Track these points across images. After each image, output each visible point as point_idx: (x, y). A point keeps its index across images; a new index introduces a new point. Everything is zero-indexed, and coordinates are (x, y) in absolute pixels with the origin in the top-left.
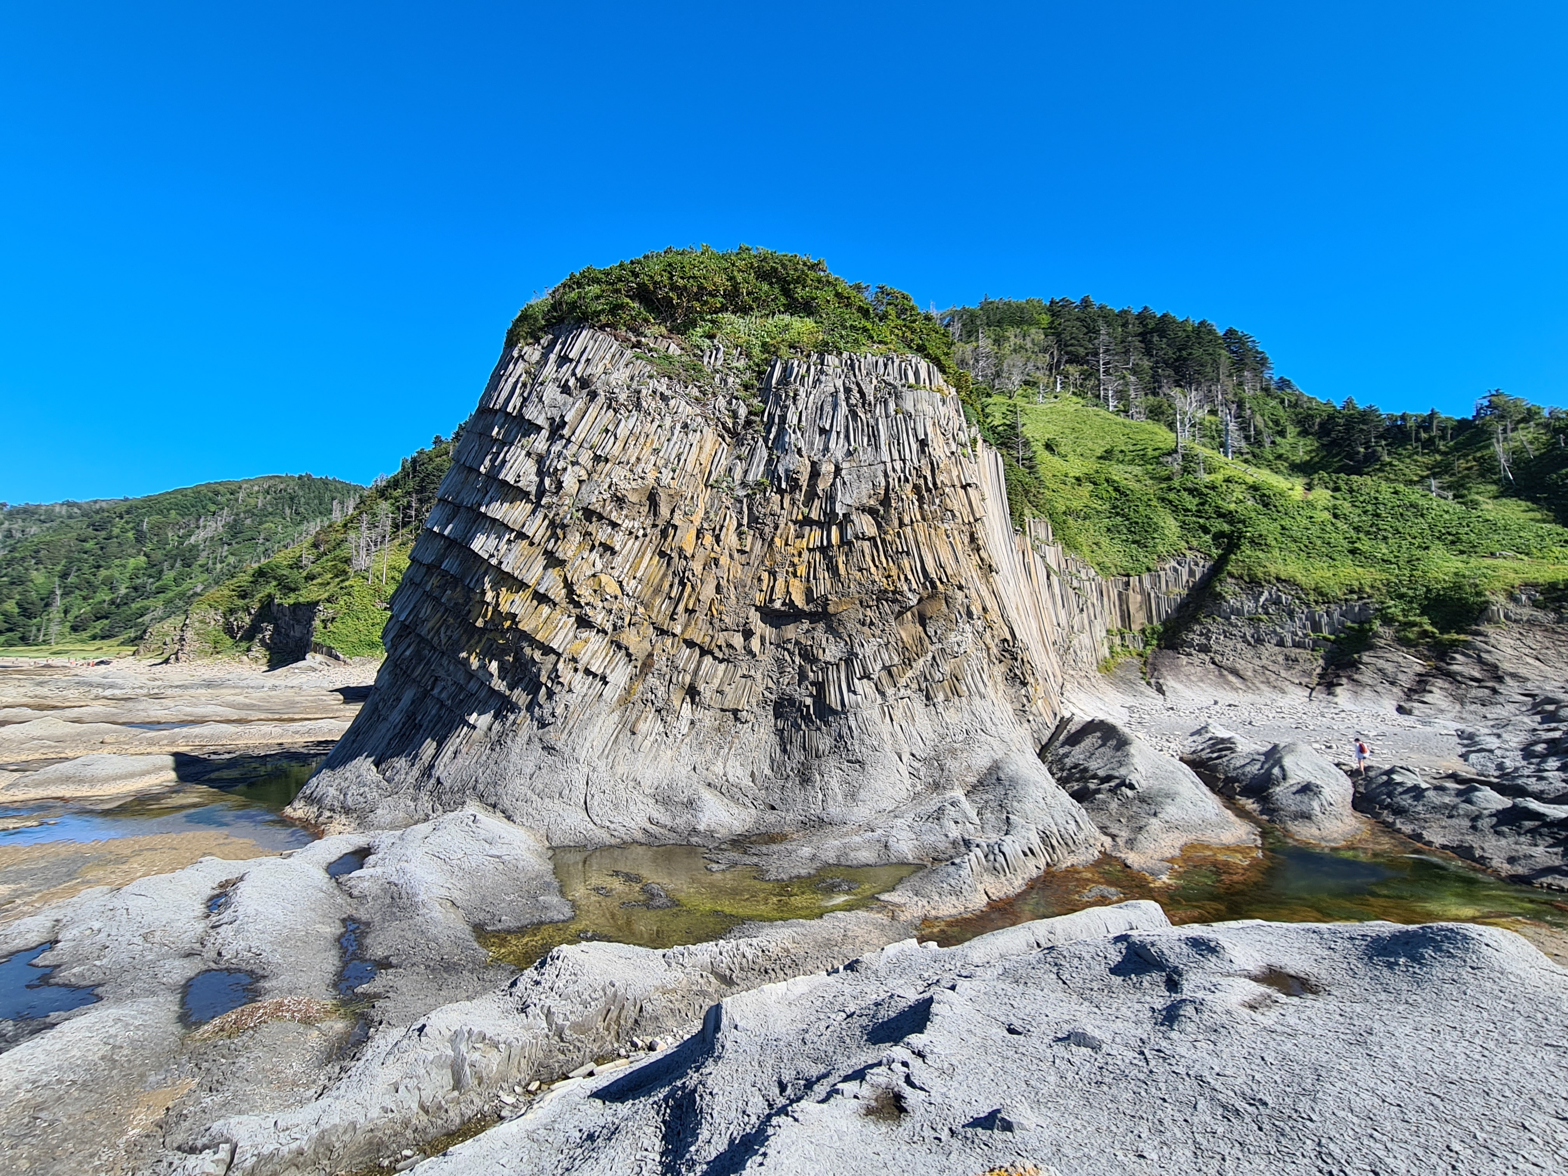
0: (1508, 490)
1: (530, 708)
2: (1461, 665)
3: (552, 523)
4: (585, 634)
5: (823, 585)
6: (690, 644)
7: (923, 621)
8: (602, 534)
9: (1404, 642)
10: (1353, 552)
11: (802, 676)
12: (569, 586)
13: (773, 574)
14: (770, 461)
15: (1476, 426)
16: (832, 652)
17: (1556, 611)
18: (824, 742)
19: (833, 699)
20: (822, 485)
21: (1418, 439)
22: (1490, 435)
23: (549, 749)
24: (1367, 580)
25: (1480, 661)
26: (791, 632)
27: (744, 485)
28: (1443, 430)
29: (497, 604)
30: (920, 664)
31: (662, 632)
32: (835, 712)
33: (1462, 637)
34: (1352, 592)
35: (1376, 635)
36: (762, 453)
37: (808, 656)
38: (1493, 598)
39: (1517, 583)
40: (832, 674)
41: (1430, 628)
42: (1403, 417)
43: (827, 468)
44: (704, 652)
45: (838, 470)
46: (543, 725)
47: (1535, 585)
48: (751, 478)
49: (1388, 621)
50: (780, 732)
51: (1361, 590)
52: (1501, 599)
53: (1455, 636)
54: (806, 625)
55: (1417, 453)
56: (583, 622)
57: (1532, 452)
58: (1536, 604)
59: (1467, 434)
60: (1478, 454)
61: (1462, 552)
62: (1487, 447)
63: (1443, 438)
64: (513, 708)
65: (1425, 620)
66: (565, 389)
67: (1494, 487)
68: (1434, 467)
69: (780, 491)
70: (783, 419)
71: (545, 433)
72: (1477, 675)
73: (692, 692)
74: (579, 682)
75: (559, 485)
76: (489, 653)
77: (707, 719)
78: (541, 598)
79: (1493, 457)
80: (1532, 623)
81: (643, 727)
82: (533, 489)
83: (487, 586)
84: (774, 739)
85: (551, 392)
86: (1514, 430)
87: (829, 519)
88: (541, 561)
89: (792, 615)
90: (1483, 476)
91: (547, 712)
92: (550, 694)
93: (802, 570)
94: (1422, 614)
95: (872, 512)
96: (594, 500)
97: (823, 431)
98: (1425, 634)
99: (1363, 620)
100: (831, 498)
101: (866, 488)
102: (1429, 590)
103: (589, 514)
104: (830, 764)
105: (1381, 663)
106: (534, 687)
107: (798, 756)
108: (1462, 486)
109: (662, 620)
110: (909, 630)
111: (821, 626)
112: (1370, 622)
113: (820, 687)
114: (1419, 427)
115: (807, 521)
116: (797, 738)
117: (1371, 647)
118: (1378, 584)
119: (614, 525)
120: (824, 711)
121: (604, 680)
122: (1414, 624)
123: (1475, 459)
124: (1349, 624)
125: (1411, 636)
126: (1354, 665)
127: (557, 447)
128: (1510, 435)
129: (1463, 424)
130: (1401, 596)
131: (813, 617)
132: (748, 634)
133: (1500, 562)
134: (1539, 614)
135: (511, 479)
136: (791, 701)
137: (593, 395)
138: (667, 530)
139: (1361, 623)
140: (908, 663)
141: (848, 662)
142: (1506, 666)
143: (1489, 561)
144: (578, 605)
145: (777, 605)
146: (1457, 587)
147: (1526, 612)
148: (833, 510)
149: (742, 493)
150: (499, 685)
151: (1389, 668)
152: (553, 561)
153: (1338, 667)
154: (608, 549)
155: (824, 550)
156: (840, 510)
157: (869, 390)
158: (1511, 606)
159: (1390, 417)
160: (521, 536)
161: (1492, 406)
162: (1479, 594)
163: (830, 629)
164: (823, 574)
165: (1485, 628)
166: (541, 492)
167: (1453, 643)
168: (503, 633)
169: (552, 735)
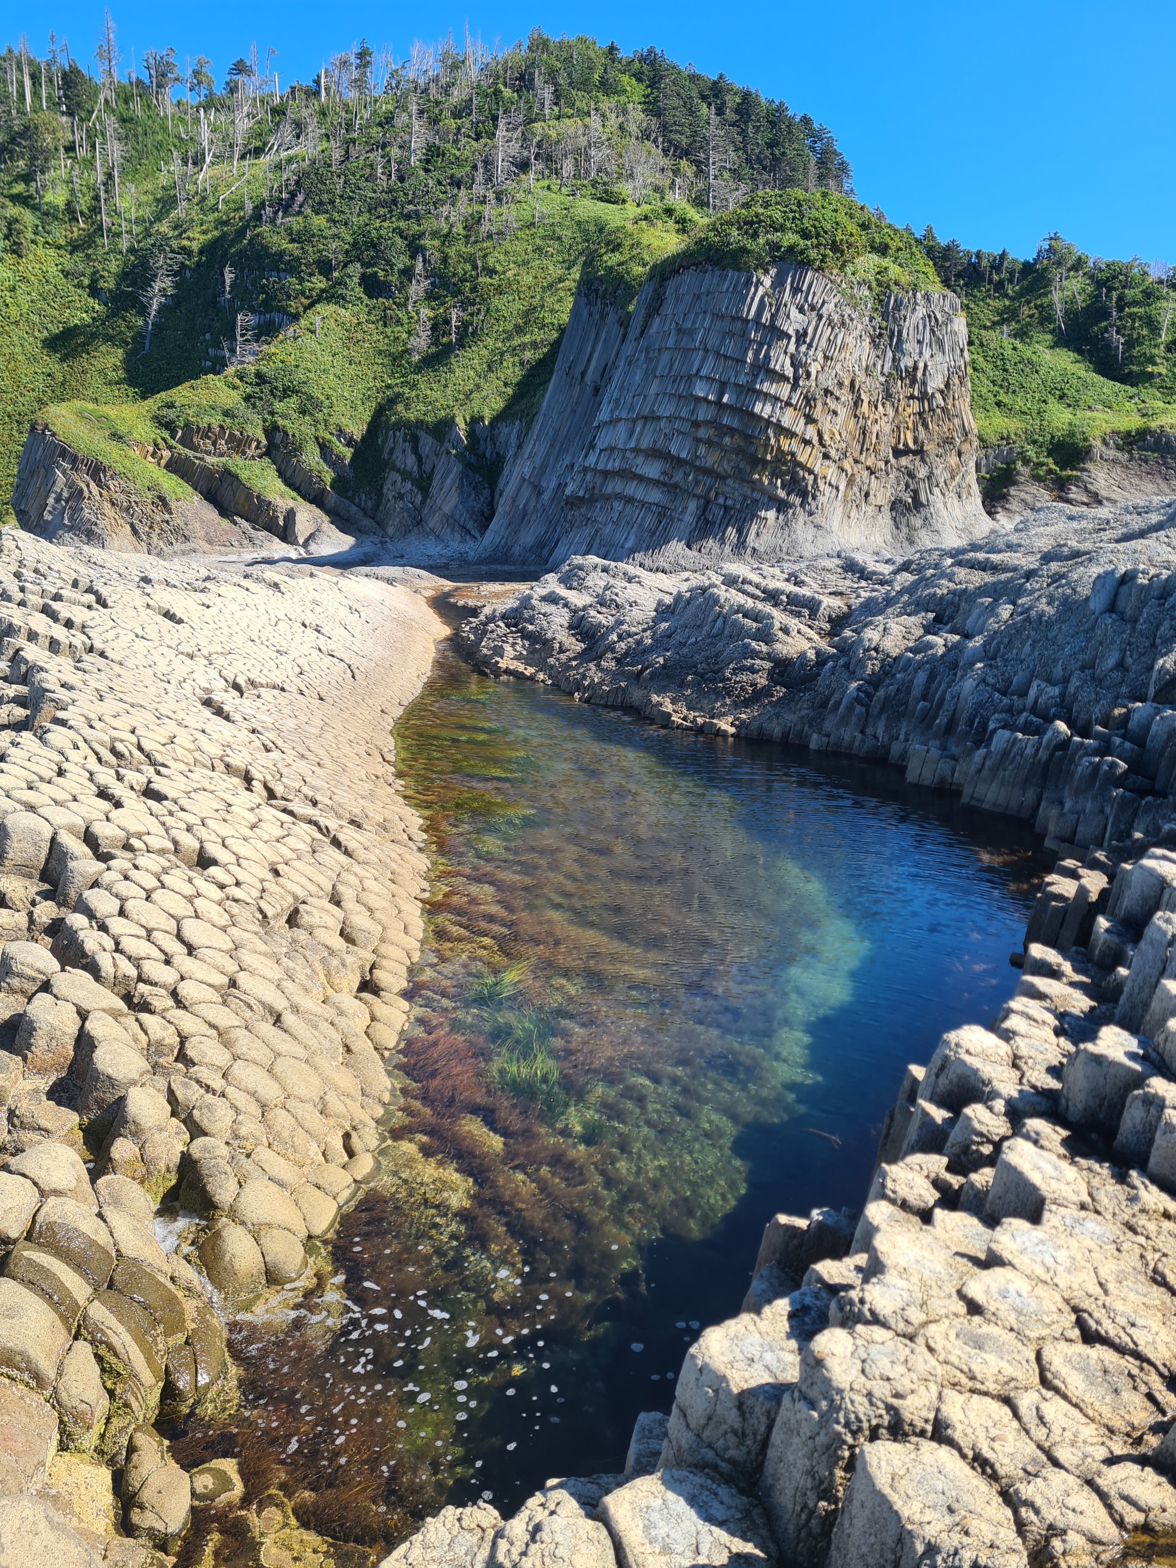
0: (1062, 341)
1: (802, 505)
2: (1075, 493)
3: (806, 397)
4: (827, 462)
5: (922, 433)
6: (868, 468)
7: (960, 454)
8: (832, 404)
9: (1037, 478)
10: (998, 404)
11: (907, 486)
12: (820, 434)
13: (898, 428)
14: (894, 360)
15: (1037, 271)
16: (922, 472)
17: (1129, 452)
18: (917, 522)
19: (923, 499)
20: (919, 374)
21: (990, 282)
22: (1050, 282)
23: (818, 527)
24: (1012, 430)
25: (1086, 490)
26: (904, 461)
27: (882, 373)
28: (1011, 273)
29: (779, 447)
30: (957, 479)
31: (856, 461)
32: (923, 505)
33: (1074, 473)
34: (1002, 438)
35: (1018, 473)
36: (890, 354)
37: (911, 475)
38: (1094, 443)
39: (1108, 431)
40: (922, 485)
41: (1053, 467)
42: (978, 255)
43: (921, 365)
44: (872, 473)
45: (926, 366)
46: (811, 514)
47: (1118, 433)
48: (886, 370)
49: (1026, 461)
50: (894, 519)
51: (1008, 437)
52: (1098, 443)
53: (1069, 472)
54: (911, 457)
55: (989, 296)
56: (826, 456)
57: (1081, 302)
58: (1118, 448)
59: (1030, 278)
60: (1039, 302)
61: (1069, 406)
62: (1046, 294)
63: (1011, 281)
64: (792, 505)
65: (1050, 460)
66: (801, 310)
67: (1049, 337)
68: (1003, 312)
69: (902, 379)
70: (900, 333)
71: (793, 340)
72: (1085, 500)
73: (867, 495)
74: (828, 489)
75: (808, 375)
76: (775, 474)
77: (870, 510)
78: (807, 442)
79: (1051, 305)
80: (1115, 461)
81: (852, 515)
82: (791, 375)
83: (772, 435)
84: (891, 522)
85: (794, 312)
86: (1067, 278)
87: (924, 396)
88: (802, 421)
89: (907, 452)
90: (1042, 324)
91: (813, 505)
92: (814, 498)
93: (910, 425)
94: (1048, 456)
95: (942, 392)
96: (831, 384)
97: (919, 342)
98: (1050, 471)
99: (1010, 463)
100: (924, 383)
101: (940, 377)
102: (1053, 437)
103: (827, 392)
104: (923, 533)
105: (1023, 495)
106: (804, 494)
107: (905, 530)
108: (1025, 333)
109: (856, 455)
110: (953, 460)
111: (918, 458)
112: (1014, 463)
113: (916, 492)
114: (992, 267)
115: (912, 397)
116: (904, 520)
117: (1015, 483)
118: (1020, 432)
119: (837, 399)
120: (918, 504)
121: (837, 489)
122: (1043, 464)
123: (1036, 307)
124: (999, 465)
125: (1041, 473)
126: (1004, 497)
127: (803, 348)
128: (1065, 283)
129: (1028, 268)
130: (1034, 442)
131: (915, 453)
132: (887, 462)
133: (1095, 414)
134: (1119, 455)
135: (778, 368)
136: (901, 501)
137: (820, 317)
138: (857, 403)
139: (1008, 464)
140: (953, 478)
141: (929, 478)
142: (1103, 493)
143: (1089, 414)
144: (824, 446)
145: (901, 446)
146: (1072, 434)
147: (1112, 453)
148: (926, 392)
149: (883, 379)
150: (782, 494)
151: (1029, 498)
152: (810, 420)
153: (992, 500)
154: (835, 413)
155: (920, 414)
156: (930, 391)
157: (939, 316)
158: (1104, 448)
159: (968, 254)
160: (788, 404)
161: (1051, 250)
162: (1086, 439)
163: (923, 460)
164: (920, 428)
165: (1089, 466)
166: (796, 378)
167: (1069, 478)
168: (785, 463)
169: (818, 519)
